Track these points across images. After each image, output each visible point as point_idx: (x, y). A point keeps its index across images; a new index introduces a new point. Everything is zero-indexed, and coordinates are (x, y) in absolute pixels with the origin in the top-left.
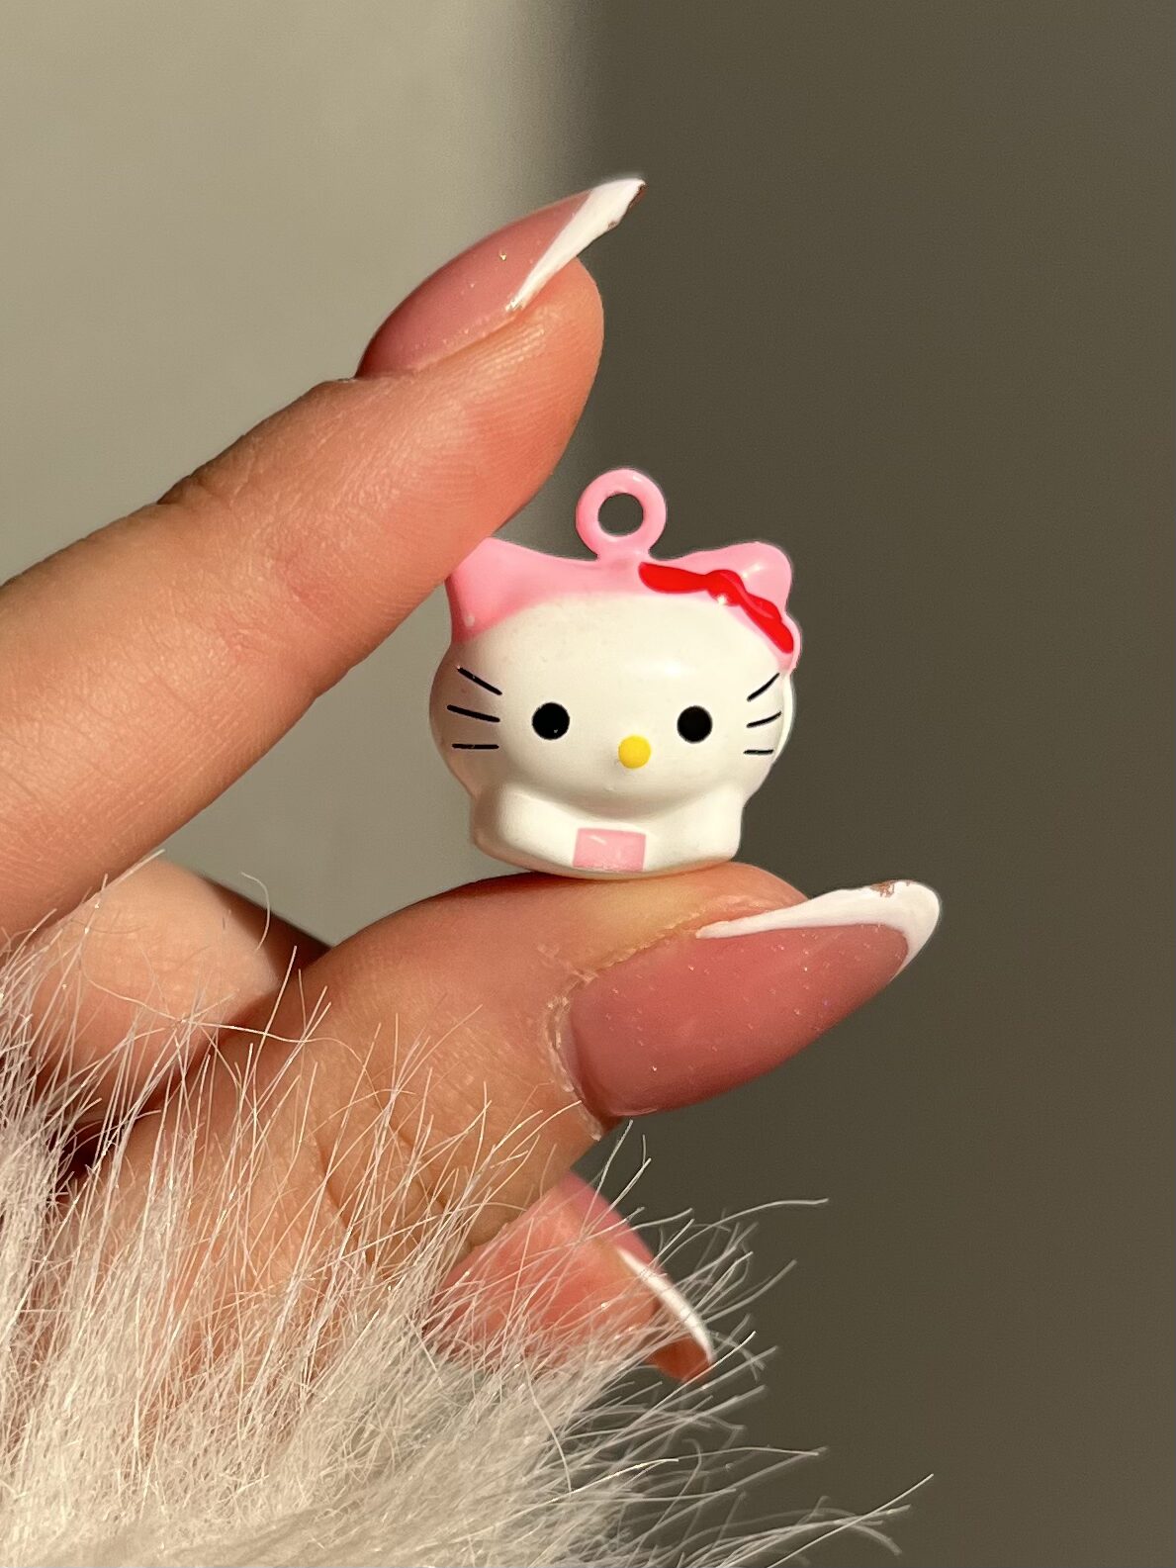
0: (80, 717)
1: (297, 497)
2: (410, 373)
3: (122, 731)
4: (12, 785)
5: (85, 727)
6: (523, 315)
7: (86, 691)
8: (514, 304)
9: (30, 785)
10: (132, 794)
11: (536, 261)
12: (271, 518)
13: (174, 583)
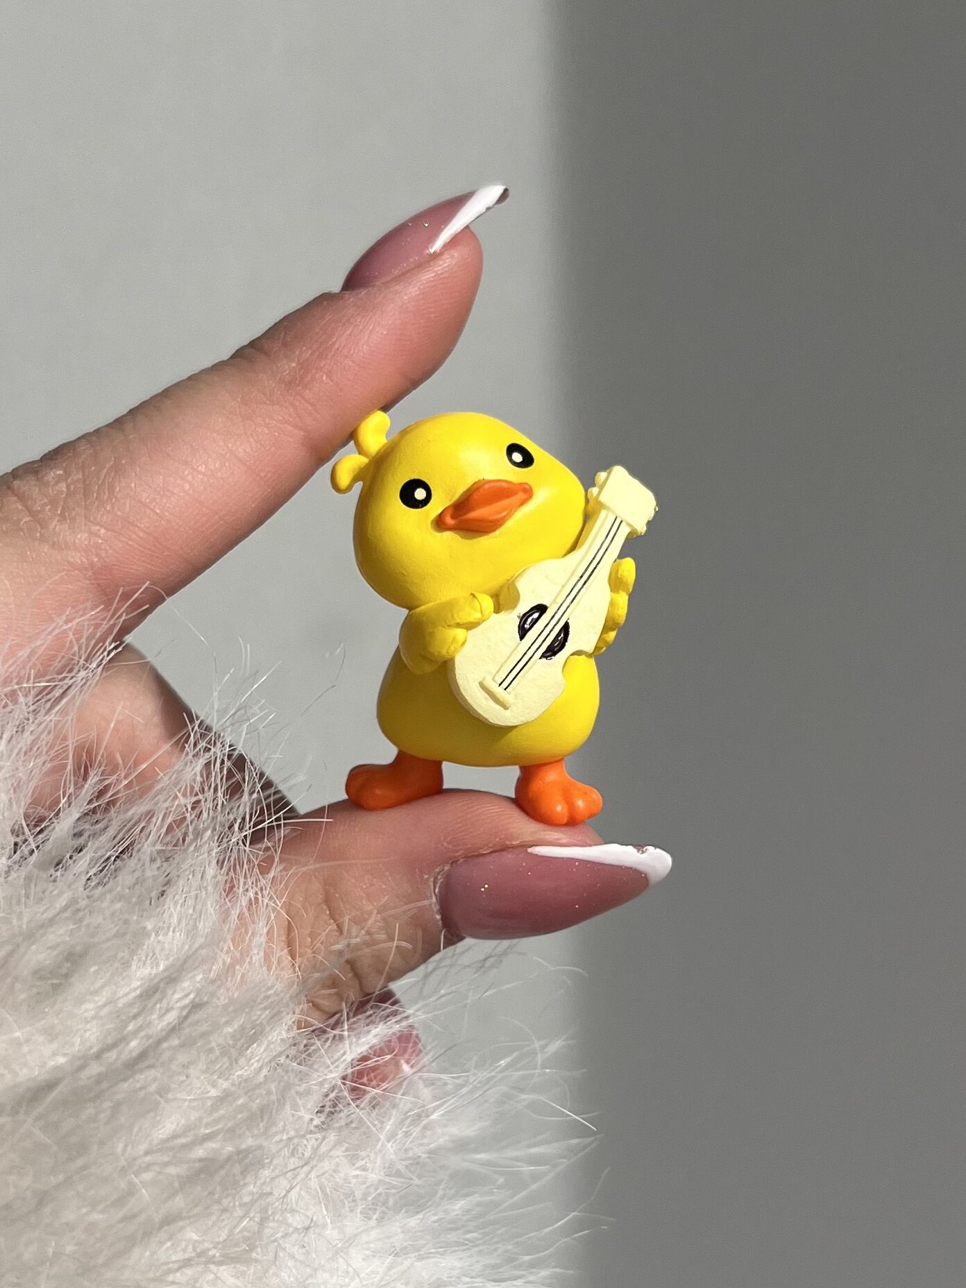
0: (186, 473)
1: (310, 352)
2: (374, 286)
3: (211, 481)
4: (148, 511)
5: (190, 478)
6: (436, 256)
7: (190, 459)
8: (432, 251)
9: (158, 511)
10: (217, 517)
11: (444, 228)
12: (294, 365)
13: (239, 400)
